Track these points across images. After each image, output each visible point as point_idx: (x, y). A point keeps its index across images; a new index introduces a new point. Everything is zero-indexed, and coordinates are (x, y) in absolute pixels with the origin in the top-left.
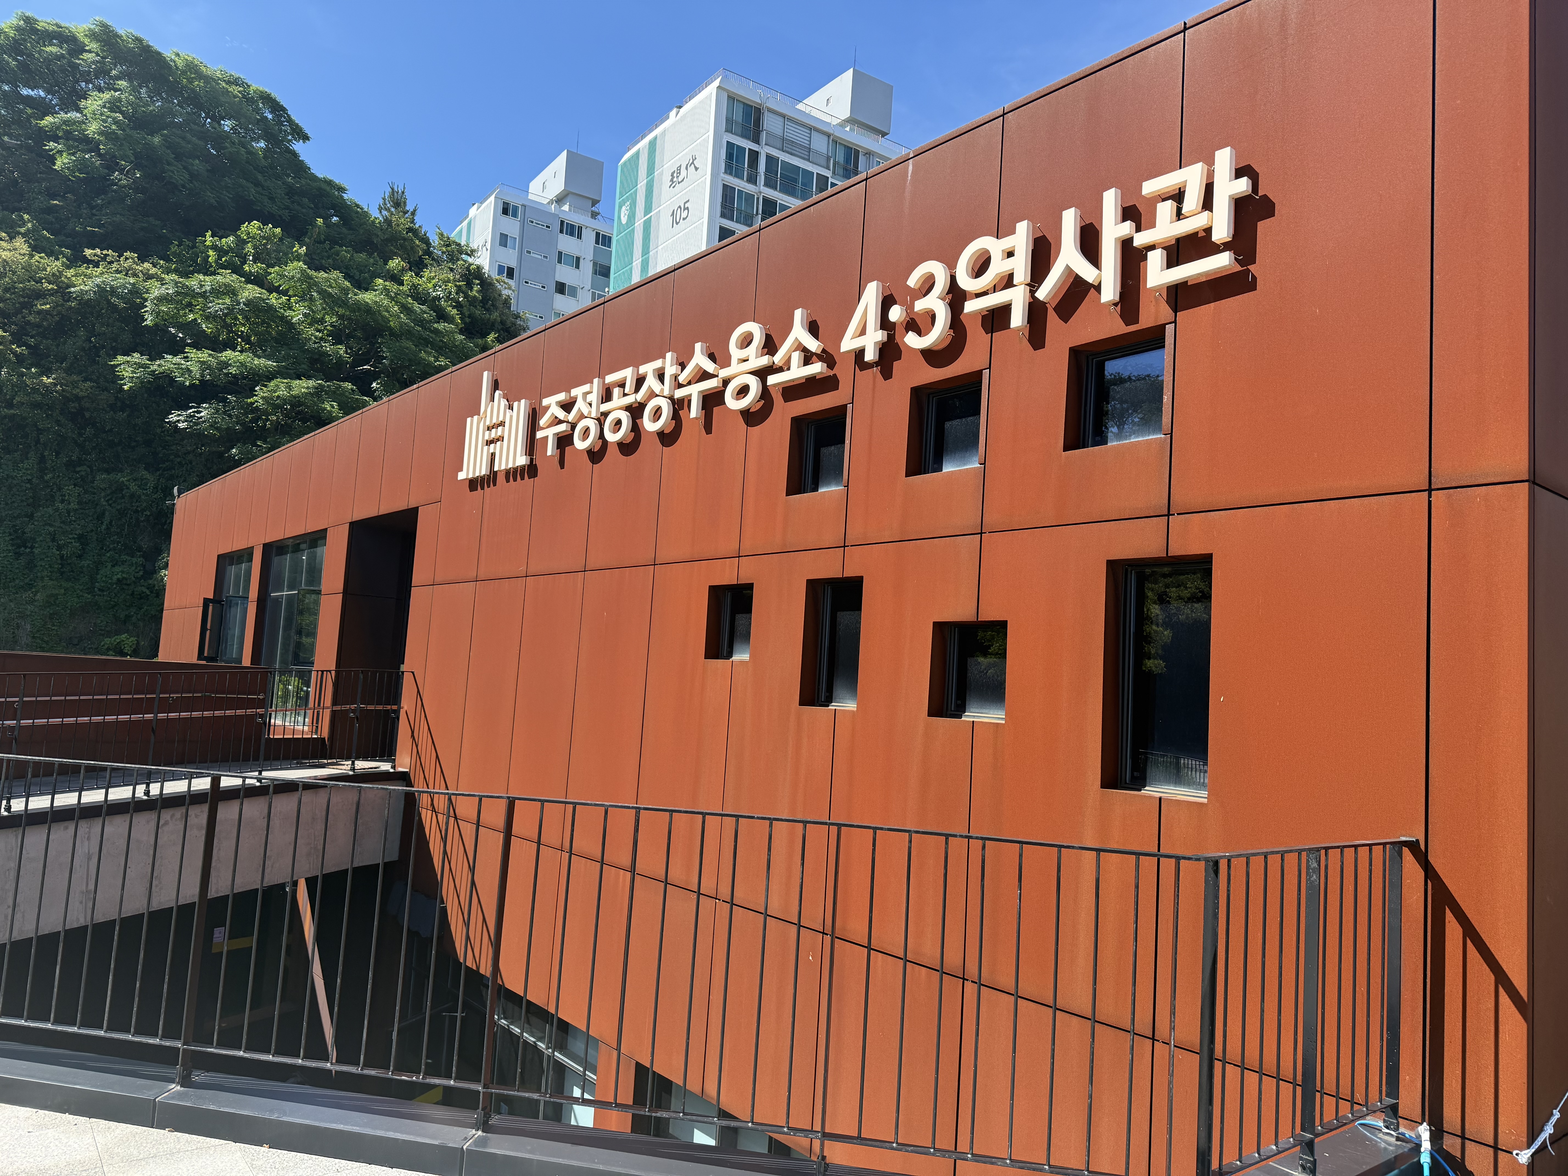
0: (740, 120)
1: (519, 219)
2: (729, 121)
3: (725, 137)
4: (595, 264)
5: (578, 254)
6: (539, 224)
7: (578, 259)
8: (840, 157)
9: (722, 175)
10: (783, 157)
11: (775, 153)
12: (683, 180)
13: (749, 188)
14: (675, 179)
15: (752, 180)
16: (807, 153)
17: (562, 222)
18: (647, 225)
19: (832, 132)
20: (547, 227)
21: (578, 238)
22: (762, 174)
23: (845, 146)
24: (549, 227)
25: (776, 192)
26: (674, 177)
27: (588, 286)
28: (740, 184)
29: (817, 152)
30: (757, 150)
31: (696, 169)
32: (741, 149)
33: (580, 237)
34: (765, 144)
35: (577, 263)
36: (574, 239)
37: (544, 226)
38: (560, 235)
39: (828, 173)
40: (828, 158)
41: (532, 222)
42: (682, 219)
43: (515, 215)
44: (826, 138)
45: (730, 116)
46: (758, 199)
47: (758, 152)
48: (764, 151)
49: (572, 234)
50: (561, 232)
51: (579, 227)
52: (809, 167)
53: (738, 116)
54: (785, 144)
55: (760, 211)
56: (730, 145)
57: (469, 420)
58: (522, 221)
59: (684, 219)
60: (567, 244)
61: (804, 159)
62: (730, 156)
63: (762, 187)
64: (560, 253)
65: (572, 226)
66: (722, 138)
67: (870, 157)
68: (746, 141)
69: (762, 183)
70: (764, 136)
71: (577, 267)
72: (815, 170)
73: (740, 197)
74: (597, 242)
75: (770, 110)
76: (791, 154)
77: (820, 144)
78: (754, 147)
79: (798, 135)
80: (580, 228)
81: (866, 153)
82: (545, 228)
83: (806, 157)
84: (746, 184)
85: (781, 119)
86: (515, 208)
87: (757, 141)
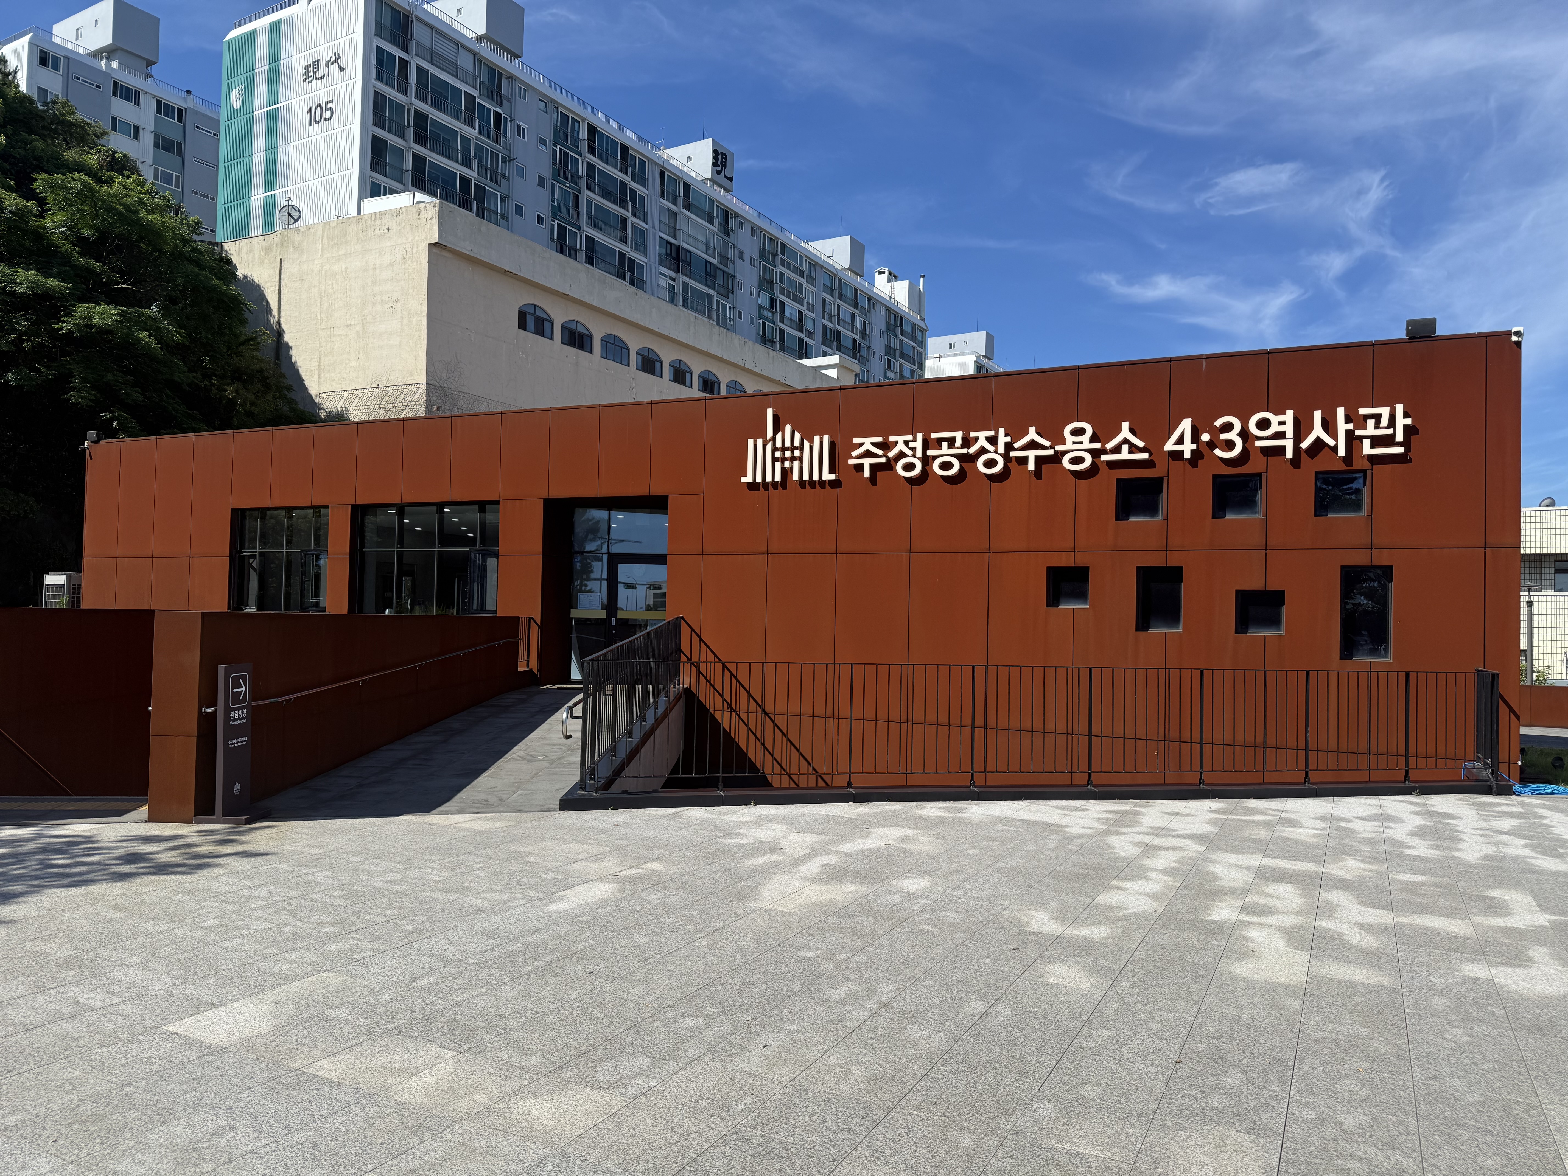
0: (388, 24)
1: (61, 73)
2: (379, 24)
3: (375, 40)
4: (157, 136)
5: (136, 123)
6: (87, 82)
7: (136, 128)
8: (485, 77)
9: (373, 81)
10: (433, 70)
11: (425, 65)
12: (323, 77)
13: (400, 98)
14: (311, 74)
15: (404, 90)
16: (456, 71)
17: (115, 83)
18: (272, 117)
19: (478, 51)
20: (97, 86)
21: (135, 104)
22: (414, 85)
23: (489, 67)
24: (100, 87)
25: (427, 106)
26: (310, 72)
27: (150, 161)
28: (391, 93)
29: (464, 70)
30: (407, 59)
31: (342, 69)
32: (391, 57)
33: (137, 103)
34: (416, 55)
35: (135, 133)
36: (129, 106)
37: (93, 85)
38: (113, 98)
39: (475, 93)
40: (474, 78)
41: (79, 79)
42: (323, 119)
43: (56, 67)
44: (472, 56)
45: (379, 19)
46: (409, 110)
47: (407, 62)
48: (415, 62)
49: (127, 98)
50: (115, 94)
51: (135, 91)
52: (458, 84)
53: (387, 20)
54: (434, 57)
55: (412, 123)
56: (380, 50)
57: (751, 442)
58: (65, 75)
59: (326, 120)
60: (121, 108)
61: (452, 75)
62: (380, 62)
63: (413, 99)
64: (114, 119)
65: (128, 90)
66: (371, 42)
67: (512, 81)
68: (395, 48)
69: (414, 95)
70: (413, 45)
71: (136, 137)
72: (464, 88)
73: (391, 107)
74: (158, 111)
75: (419, 19)
76: (440, 68)
77: (466, 62)
78: (404, 56)
79: (448, 51)
80: (138, 93)
81: (509, 77)
82: (95, 87)
83: (454, 73)
84: (397, 94)
85: (429, 31)
86: (56, 60)
87: (406, 50)
